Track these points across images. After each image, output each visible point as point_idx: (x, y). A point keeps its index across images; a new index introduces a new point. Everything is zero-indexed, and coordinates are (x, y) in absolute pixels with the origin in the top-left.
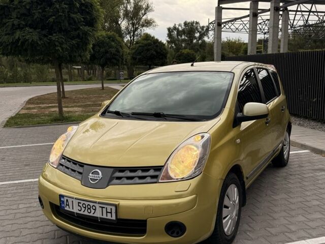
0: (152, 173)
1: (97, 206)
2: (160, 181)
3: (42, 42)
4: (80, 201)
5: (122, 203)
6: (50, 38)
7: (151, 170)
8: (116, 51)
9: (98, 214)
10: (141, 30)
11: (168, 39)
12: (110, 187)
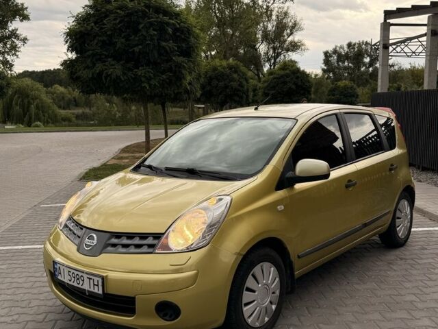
0: (150, 241)
1: (85, 276)
2: (157, 251)
3: (125, 77)
4: (70, 270)
5: (111, 275)
6: (136, 72)
7: (149, 238)
8: (239, 85)
9: (86, 286)
10: (284, 56)
11: (323, 66)
12: (103, 255)
